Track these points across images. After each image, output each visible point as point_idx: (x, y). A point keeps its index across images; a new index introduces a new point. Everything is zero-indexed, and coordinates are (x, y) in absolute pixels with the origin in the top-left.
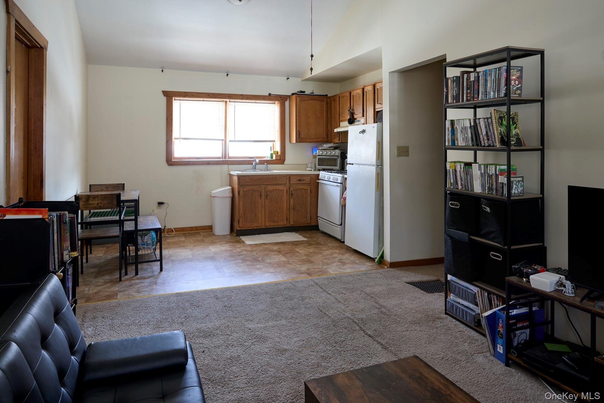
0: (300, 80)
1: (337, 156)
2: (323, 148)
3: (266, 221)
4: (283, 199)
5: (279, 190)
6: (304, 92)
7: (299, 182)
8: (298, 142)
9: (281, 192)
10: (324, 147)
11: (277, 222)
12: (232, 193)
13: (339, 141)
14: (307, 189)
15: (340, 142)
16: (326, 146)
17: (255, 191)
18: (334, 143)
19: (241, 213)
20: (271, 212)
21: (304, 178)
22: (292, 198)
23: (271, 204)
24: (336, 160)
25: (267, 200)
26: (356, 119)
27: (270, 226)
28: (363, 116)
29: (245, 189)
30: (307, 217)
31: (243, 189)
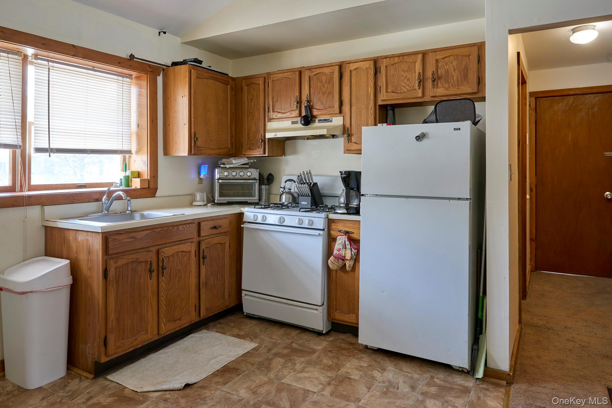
0: (180, 42)
1: (255, 179)
2: (232, 166)
3: (162, 323)
4: (188, 270)
5: (183, 252)
6: (200, 62)
7: (214, 231)
8: (195, 154)
9: (185, 255)
10: (232, 164)
11: (180, 319)
12: (72, 274)
13: (265, 153)
14: (224, 243)
15: (267, 155)
16: (236, 162)
17: (141, 262)
18: (249, 158)
19: (112, 321)
20: (169, 301)
21: (220, 223)
22: (204, 265)
23: (169, 283)
24: (251, 186)
25: (163, 277)
26: (315, 117)
27: (167, 332)
28: (341, 112)
29: (121, 262)
30: (224, 295)
31: (116, 263)
